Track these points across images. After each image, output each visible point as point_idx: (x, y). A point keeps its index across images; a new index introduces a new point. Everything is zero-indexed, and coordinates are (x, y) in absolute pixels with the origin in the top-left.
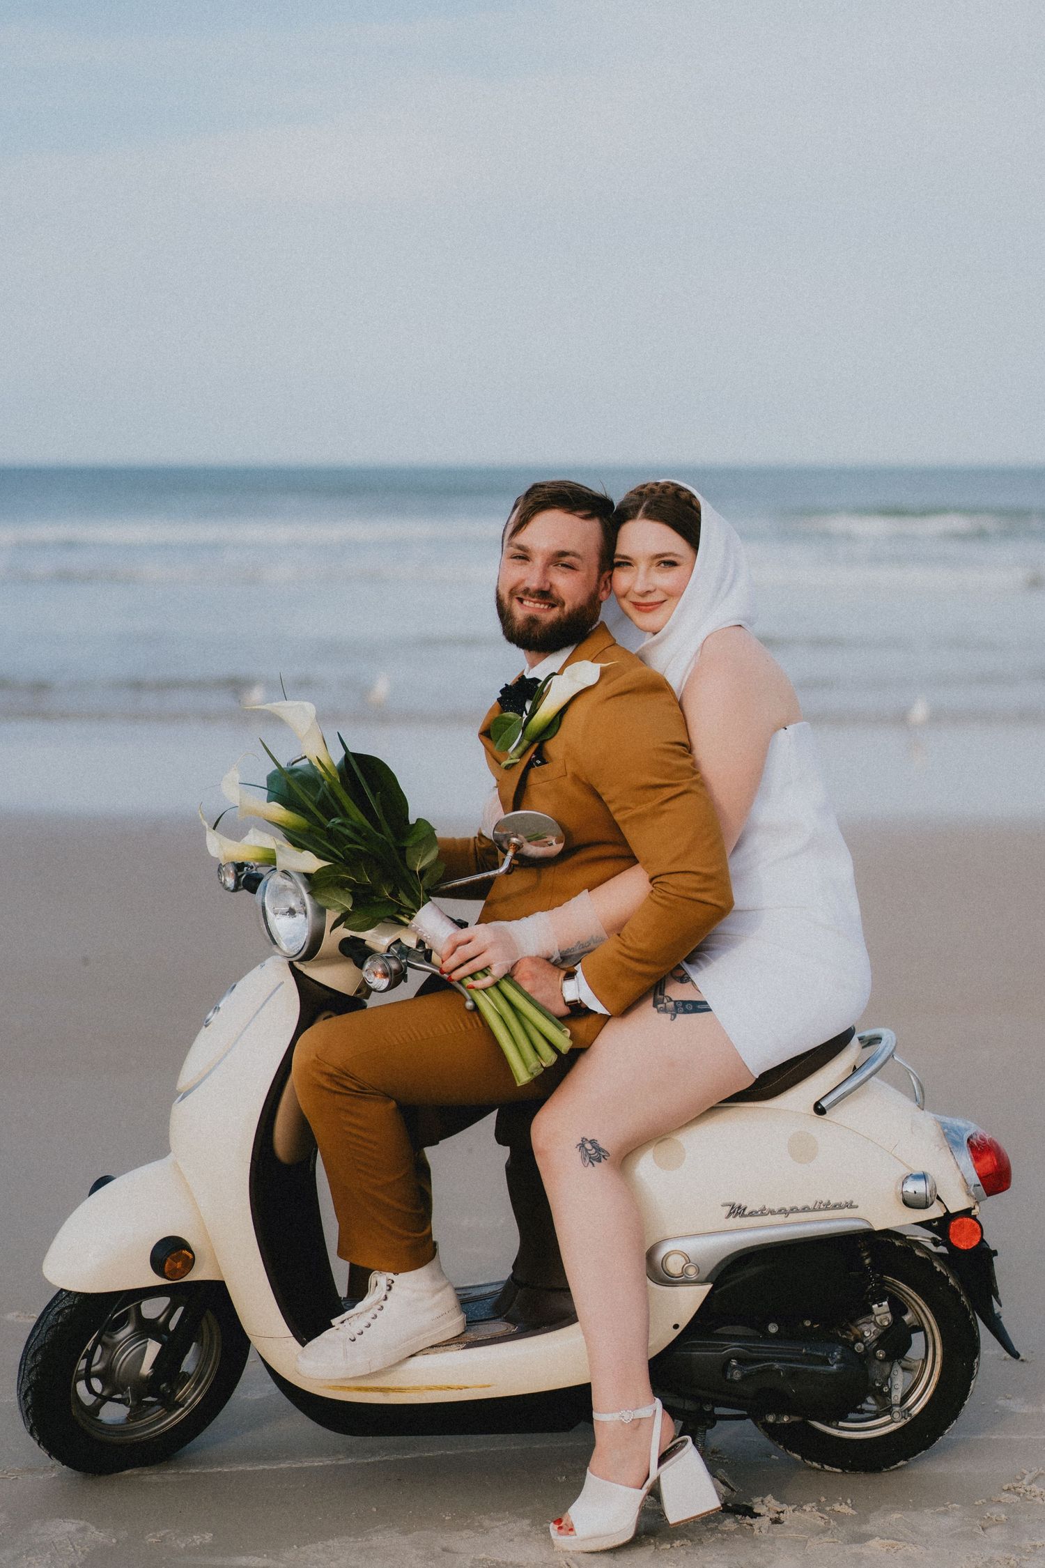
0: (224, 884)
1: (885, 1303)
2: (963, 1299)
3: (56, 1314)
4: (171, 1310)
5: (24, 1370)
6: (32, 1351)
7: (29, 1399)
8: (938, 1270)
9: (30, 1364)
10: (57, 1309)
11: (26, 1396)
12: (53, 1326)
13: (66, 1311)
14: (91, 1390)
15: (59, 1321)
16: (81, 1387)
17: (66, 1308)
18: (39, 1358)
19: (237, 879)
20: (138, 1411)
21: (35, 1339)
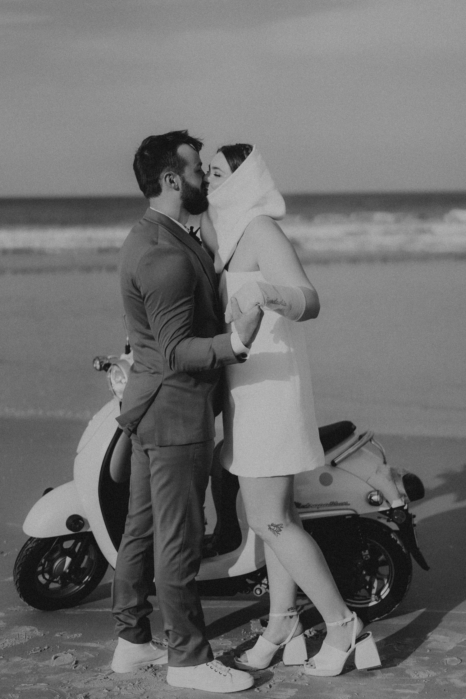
0: (96, 368)
1: (367, 551)
2: (403, 550)
3: (26, 551)
4: (75, 545)
5: (15, 573)
6: (18, 566)
7: (18, 584)
8: (393, 537)
9: (17, 571)
10: (26, 549)
11: (16, 583)
12: (25, 556)
13: (30, 549)
14: (44, 577)
15: (28, 553)
16: (41, 578)
17: (30, 548)
18: (20, 568)
19: (101, 366)
20: (64, 584)
21: (19, 561)
